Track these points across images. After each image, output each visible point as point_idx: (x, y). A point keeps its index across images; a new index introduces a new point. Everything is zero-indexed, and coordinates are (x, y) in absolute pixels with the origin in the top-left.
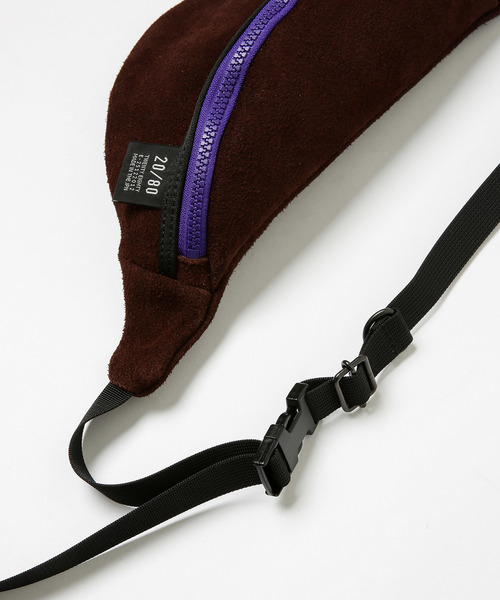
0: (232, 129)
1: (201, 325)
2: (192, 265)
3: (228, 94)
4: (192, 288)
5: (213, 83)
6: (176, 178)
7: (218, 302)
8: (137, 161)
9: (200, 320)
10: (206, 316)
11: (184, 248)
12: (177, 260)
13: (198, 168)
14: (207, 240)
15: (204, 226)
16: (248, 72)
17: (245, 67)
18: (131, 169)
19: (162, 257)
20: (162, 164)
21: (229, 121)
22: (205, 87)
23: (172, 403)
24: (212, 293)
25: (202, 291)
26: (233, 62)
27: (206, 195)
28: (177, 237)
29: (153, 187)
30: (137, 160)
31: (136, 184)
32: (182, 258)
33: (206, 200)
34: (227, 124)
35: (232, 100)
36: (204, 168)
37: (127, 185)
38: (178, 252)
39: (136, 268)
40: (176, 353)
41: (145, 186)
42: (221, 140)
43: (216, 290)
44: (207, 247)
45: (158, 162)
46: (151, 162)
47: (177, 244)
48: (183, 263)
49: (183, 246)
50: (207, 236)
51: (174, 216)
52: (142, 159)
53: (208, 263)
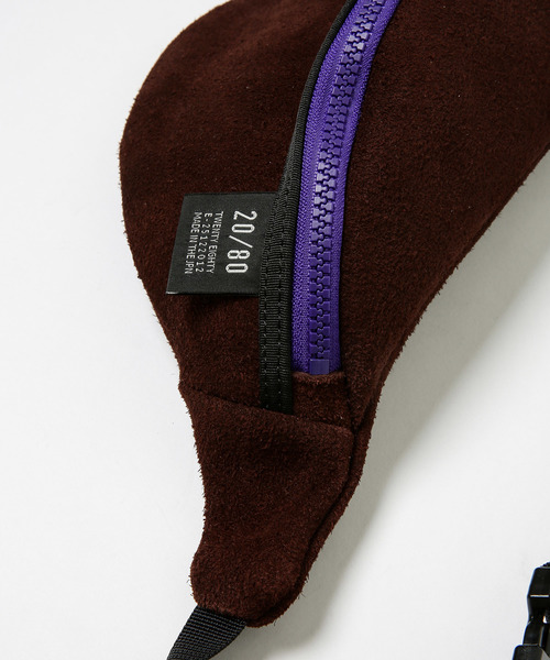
0: (364, 151)
1: (344, 489)
2: (320, 386)
3: (346, 100)
4: (324, 426)
5: (320, 84)
6: (279, 242)
7: (365, 447)
8: (201, 225)
9: (343, 479)
10: (350, 473)
11: (304, 359)
12: (294, 382)
13: (317, 218)
14: (341, 341)
15: (336, 316)
16: (375, 64)
17: (369, 55)
18: (194, 239)
19: (266, 378)
20: (248, 222)
21: (355, 140)
22: (305, 92)
23: (310, 633)
24: (354, 432)
25: (340, 430)
26: (348, 48)
27: (336, 262)
28: (290, 341)
29: (239, 262)
30: (203, 220)
31: (206, 261)
32: (299, 375)
33: (336, 271)
34: (353, 146)
35: (354, 108)
36: (328, 218)
37: (190, 264)
38: (294, 366)
39: (219, 404)
40: (311, 541)
41: (222, 261)
42: (348, 170)
43: (360, 428)
44: (342, 353)
45: (241, 221)
46: (228, 222)
47: (291, 352)
48: (304, 384)
49: (302, 354)
50: (341, 334)
51: (283, 304)
52: (212, 220)
53: (345, 381)
